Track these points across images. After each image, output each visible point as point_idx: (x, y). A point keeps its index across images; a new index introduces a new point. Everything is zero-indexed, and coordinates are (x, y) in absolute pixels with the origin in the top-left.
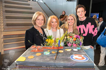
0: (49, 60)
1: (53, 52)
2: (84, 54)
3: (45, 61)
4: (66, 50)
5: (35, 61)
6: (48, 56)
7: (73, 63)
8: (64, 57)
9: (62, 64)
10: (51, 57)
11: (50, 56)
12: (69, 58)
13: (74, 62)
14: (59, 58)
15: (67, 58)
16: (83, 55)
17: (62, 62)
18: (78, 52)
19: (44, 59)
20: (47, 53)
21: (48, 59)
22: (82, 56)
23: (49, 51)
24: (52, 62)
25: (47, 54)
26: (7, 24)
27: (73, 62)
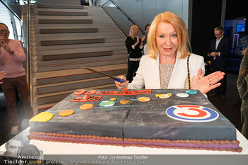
0: (110, 120)
1: (123, 102)
2: (206, 104)
3: (99, 120)
4: (157, 95)
5: (72, 121)
6: (108, 111)
7: (173, 127)
8: (150, 112)
9: (141, 127)
10: (116, 113)
11: (113, 111)
12: (162, 113)
13: (175, 123)
14: (136, 114)
15: (157, 113)
16: (204, 106)
17: (143, 124)
18: (190, 100)
19: (97, 117)
20: (108, 104)
21: (108, 117)
22: (201, 108)
23: (114, 99)
24: (116, 123)
25: (106, 106)
26: (44, 56)
27: (172, 123)
